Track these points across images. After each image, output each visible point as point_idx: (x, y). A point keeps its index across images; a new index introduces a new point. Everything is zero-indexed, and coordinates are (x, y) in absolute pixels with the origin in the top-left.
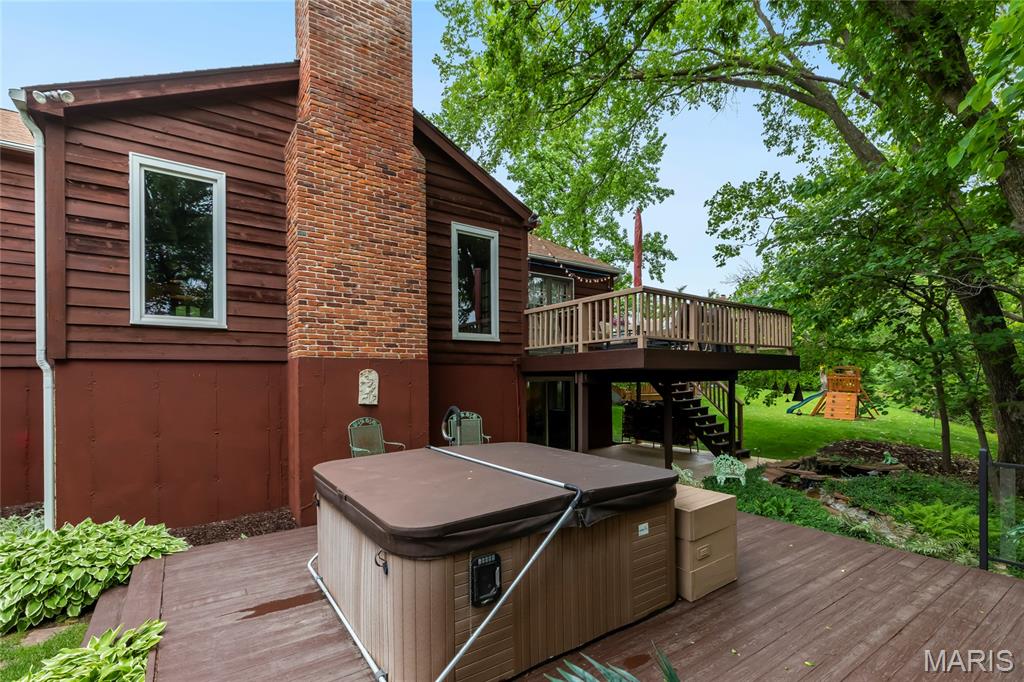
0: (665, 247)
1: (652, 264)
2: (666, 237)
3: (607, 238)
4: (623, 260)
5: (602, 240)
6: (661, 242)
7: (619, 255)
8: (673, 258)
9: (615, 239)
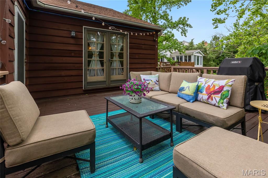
0: (188, 23)
1: (182, 29)
2: (188, 19)
3: (164, 19)
4: (171, 28)
5: (162, 20)
6: (186, 21)
7: (168, 26)
8: (191, 27)
9: (167, 19)
